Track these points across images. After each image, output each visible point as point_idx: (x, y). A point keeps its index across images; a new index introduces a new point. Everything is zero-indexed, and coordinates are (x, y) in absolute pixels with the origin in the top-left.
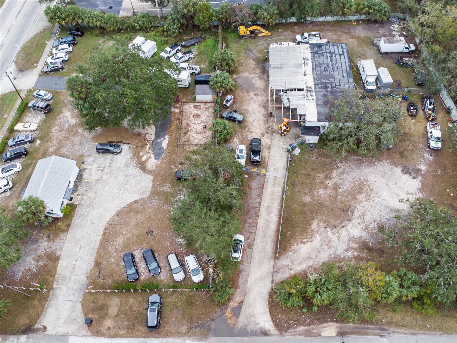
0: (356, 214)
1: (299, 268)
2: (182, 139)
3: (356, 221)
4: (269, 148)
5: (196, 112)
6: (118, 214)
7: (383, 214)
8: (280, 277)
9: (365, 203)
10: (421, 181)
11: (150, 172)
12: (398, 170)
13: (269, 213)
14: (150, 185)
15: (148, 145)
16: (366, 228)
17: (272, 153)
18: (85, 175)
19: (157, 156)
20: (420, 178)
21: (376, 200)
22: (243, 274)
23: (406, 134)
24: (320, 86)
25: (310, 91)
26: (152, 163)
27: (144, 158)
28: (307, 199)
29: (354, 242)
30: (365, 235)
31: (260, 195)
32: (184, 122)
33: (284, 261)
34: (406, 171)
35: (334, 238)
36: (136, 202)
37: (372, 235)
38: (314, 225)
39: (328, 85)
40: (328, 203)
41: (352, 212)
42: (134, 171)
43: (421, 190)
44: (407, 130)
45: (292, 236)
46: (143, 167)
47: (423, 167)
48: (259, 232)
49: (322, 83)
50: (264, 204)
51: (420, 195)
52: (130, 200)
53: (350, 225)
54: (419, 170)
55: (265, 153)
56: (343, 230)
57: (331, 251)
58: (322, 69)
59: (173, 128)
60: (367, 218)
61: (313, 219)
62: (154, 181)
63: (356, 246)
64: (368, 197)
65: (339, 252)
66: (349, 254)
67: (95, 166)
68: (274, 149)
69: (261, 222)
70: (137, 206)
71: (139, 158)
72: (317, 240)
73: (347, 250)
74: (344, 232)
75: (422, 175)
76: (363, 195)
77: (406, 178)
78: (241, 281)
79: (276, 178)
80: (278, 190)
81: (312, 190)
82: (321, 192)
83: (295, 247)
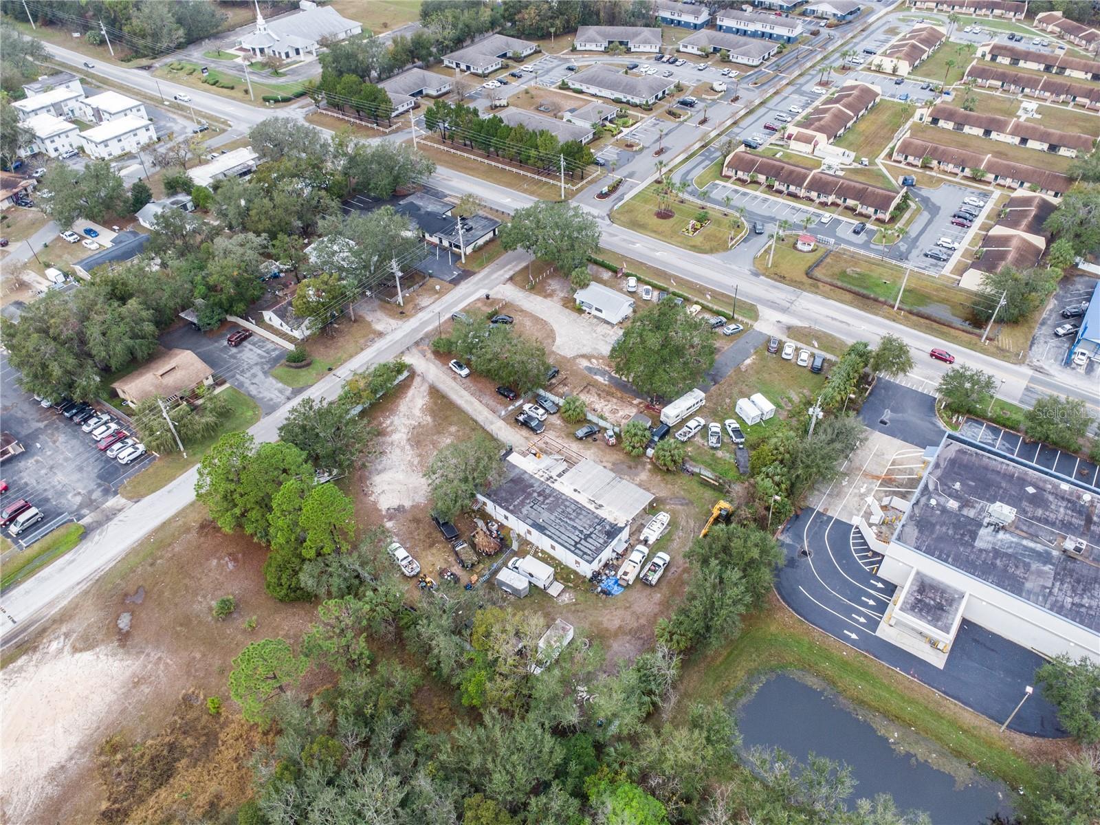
0: (408, 447)
1: (411, 392)
2: (593, 390)
3: (404, 442)
4: (527, 438)
5: (621, 413)
6: (552, 330)
7: (389, 462)
8: (417, 380)
9: (409, 458)
10: (381, 511)
11: (575, 358)
12: (407, 504)
13: (466, 401)
14: (562, 353)
15: (607, 368)
16: (392, 444)
17: (518, 436)
18: (606, 326)
19: (589, 369)
20: (384, 513)
21: (403, 467)
22: (440, 365)
23: (431, 546)
24: (547, 491)
25: (548, 479)
26: (584, 363)
27: (594, 361)
28: (453, 429)
29: (392, 431)
30: (388, 439)
31: (487, 406)
32: (615, 400)
33: (425, 388)
34: (400, 509)
35: (408, 422)
36: (554, 342)
37: (384, 443)
38: (429, 419)
39: (541, 499)
40: (435, 438)
41: (412, 446)
42: (584, 351)
43: (375, 503)
44: (434, 551)
45: (436, 403)
46: (583, 356)
47: (389, 525)
48: (458, 388)
49: (550, 496)
50: (477, 403)
51: (372, 499)
52: (557, 339)
53: (405, 437)
54: (390, 519)
55: (525, 432)
56: (406, 431)
57: (401, 415)
58: (569, 510)
59: (613, 390)
60: (398, 451)
61: (434, 421)
62: (564, 357)
63: (388, 430)
64: (411, 464)
65: (396, 418)
66: (388, 422)
67: (611, 333)
68: (522, 441)
69: (465, 394)
70: (550, 341)
71: (597, 358)
72: (417, 412)
73: (392, 423)
74: (404, 430)
75: (384, 516)
76: (416, 463)
77: (395, 503)
78: (437, 362)
79: (492, 423)
80: (480, 419)
81: (458, 438)
82: (449, 441)
83: (427, 398)
